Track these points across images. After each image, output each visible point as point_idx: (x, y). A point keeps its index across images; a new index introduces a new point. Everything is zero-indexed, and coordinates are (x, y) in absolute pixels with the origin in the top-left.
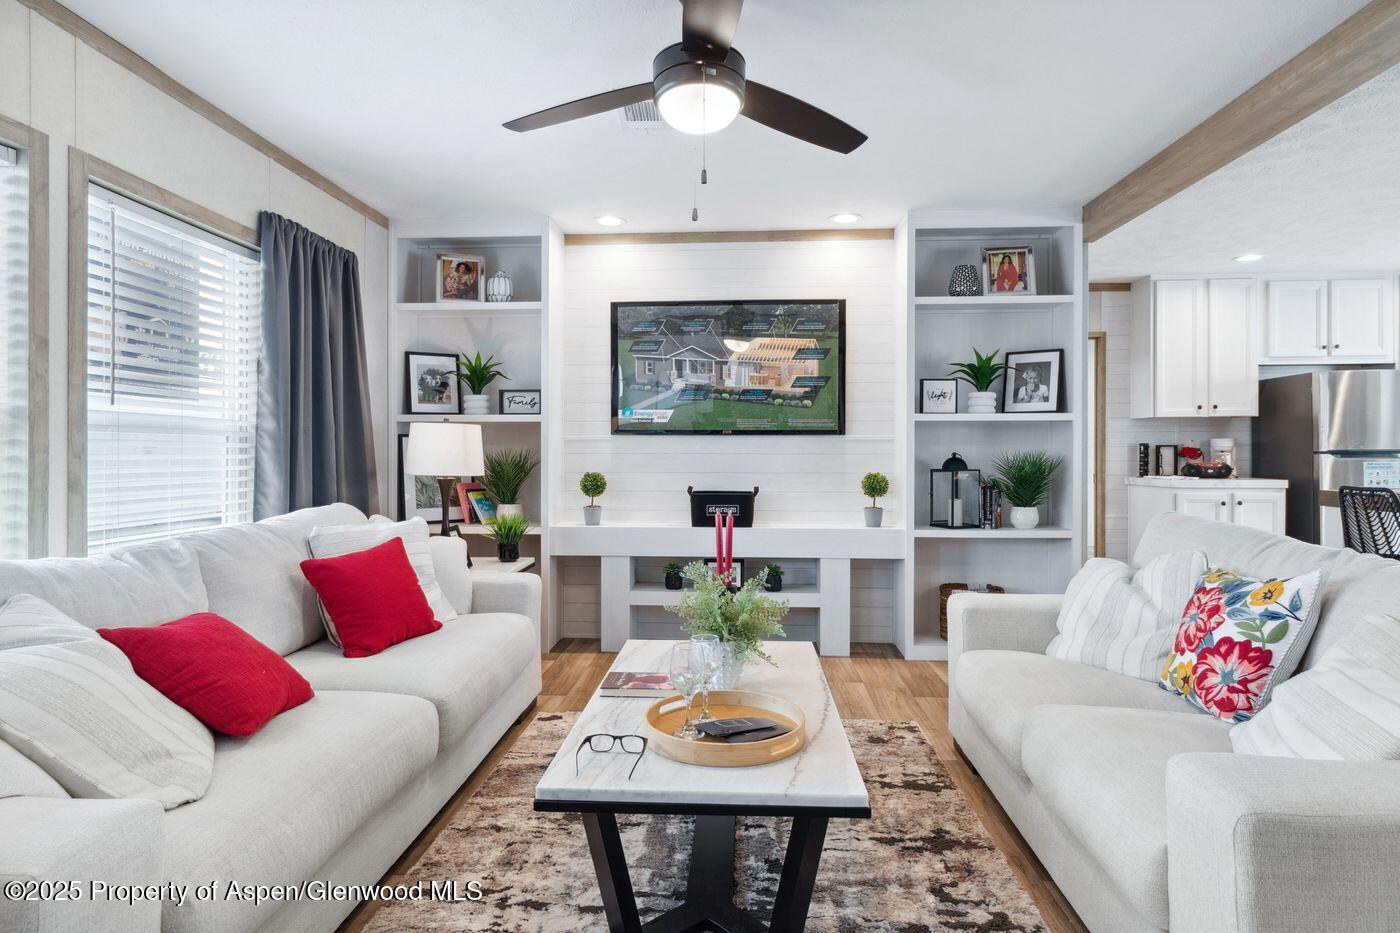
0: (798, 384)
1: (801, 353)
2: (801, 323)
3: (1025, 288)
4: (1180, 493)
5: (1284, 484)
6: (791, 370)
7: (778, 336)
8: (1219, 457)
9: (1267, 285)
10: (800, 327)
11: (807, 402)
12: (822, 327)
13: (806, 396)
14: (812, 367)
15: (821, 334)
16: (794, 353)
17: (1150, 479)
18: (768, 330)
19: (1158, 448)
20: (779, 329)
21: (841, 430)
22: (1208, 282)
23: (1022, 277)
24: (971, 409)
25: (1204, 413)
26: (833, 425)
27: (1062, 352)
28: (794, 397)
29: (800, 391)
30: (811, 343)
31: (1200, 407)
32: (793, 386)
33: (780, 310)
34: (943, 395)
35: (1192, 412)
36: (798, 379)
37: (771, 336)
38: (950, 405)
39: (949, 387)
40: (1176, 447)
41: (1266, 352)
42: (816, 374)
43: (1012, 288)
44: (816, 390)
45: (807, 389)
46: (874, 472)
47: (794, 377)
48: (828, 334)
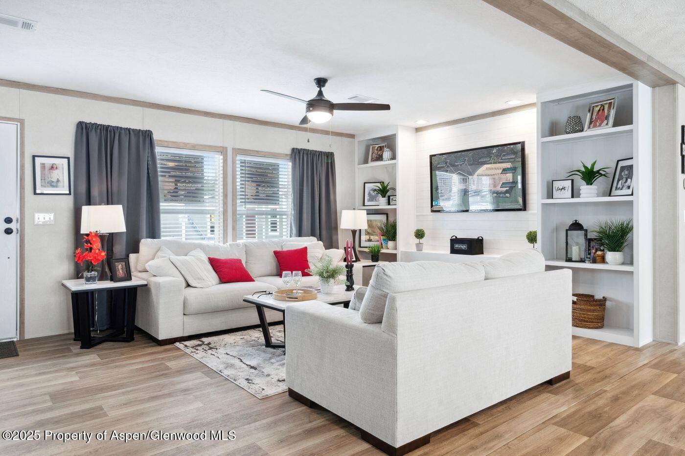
0: (504, 186)
1: (505, 171)
2: (504, 156)
3: (607, 124)
6: (500, 179)
7: (494, 163)
10: (504, 158)
11: (508, 195)
12: (513, 157)
13: (507, 192)
14: (509, 177)
15: (513, 160)
16: (501, 171)
18: (489, 161)
20: (494, 159)
21: (524, 208)
23: (607, 118)
24: (581, 196)
26: (521, 206)
28: (501, 193)
29: (504, 189)
30: (508, 165)
32: (501, 187)
33: (495, 151)
34: (564, 188)
36: (503, 184)
37: (491, 163)
39: (567, 183)
42: (511, 181)
43: (600, 125)
44: (512, 188)
45: (507, 188)
46: (529, 230)
47: (501, 183)
48: (517, 160)
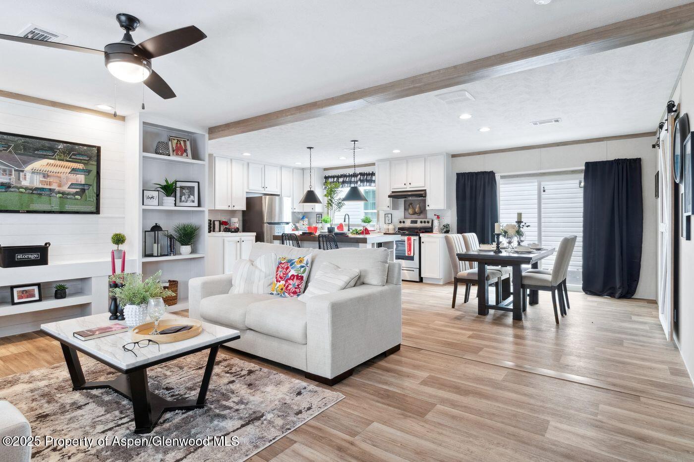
0: (73, 187)
1: (74, 171)
2: (74, 155)
3: (187, 156)
4: (225, 238)
5: (255, 234)
6: (68, 179)
7: (59, 160)
8: (234, 225)
9: (248, 164)
10: (73, 157)
11: (77, 197)
12: (87, 159)
13: (77, 193)
14: (81, 178)
15: (86, 162)
16: (69, 170)
17: (212, 233)
18: (53, 156)
19: (214, 221)
20: (60, 156)
21: (97, 212)
22: (231, 160)
23: (185, 151)
24: (164, 204)
25: (230, 209)
26: (94, 209)
27: (198, 183)
28: (68, 194)
29: (74, 190)
30: (80, 166)
31: (229, 206)
32: (69, 188)
33: (61, 146)
34: (152, 197)
35: (226, 208)
36: (72, 184)
37: (55, 159)
38: (155, 202)
39: (155, 194)
40: (220, 221)
41: (248, 188)
42: (83, 183)
43: (182, 155)
44: (83, 191)
45: (78, 190)
46: (118, 232)
47: (70, 183)
48: (91, 162)
